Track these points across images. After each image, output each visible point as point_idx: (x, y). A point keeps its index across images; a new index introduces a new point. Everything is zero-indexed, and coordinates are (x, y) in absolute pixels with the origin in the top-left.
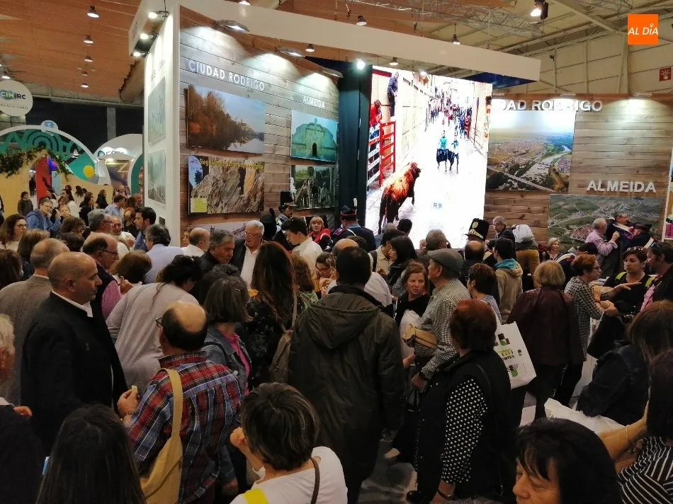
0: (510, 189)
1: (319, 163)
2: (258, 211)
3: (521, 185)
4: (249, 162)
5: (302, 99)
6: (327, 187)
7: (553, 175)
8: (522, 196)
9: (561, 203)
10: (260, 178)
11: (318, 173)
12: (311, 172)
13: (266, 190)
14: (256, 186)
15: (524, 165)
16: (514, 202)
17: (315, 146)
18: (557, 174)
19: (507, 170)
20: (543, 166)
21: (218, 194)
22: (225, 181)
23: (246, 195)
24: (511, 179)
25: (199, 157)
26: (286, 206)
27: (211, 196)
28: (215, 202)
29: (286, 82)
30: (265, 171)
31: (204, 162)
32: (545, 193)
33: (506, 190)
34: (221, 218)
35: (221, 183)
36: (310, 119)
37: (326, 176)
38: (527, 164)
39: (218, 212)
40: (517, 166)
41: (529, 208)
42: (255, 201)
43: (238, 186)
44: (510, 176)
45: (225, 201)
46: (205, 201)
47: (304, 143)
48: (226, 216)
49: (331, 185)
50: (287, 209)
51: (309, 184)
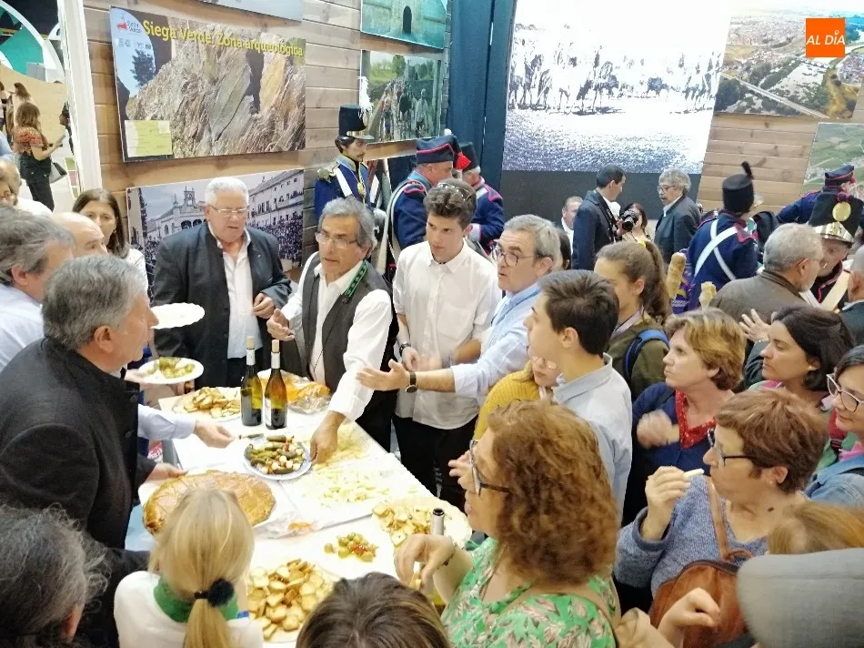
0: (747, 112)
1: (414, 49)
2: (292, 149)
3: (769, 104)
4: (270, 38)
7: (830, 86)
8: (767, 125)
9: (835, 140)
10: (295, 77)
11: (412, 70)
12: (399, 66)
13: (309, 104)
14: (288, 93)
15: (779, 66)
16: (752, 136)
17: (407, 12)
18: (838, 84)
19: (746, 75)
20: (814, 68)
21: (197, 113)
22: (214, 82)
23: (265, 112)
24: (752, 92)
25: (140, 16)
26: (352, 139)
27: (181, 118)
28: (191, 129)
30: (307, 61)
31: (157, 30)
32: (811, 119)
33: (740, 112)
34: (211, 168)
35: (204, 86)
37: (427, 77)
38: (785, 65)
39: (201, 154)
40: (767, 68)
41: (776, 147)
42: (286, 126)
43: (248, 93)
44: (750, 87)
45: (216, 129)
46: (165, 126)
47: (386, 4)
48: (222, 162)
49: (434, 95)
50: (353, 145)
51: (395, 91)
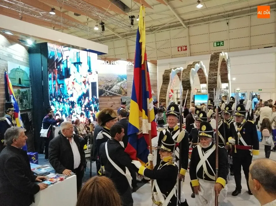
1: (22, 87)
3: (110, 94)
5: (12, 56)
6: (27, 99)
7: (121, 89)
8: (111, 98)
11: (22, 92)
12: (19, 92)
15: (110, 86)
16: (108, 101)
17: (20, 79)
18: (123, 89)
19: (104, 88)
20: (118, 86)
29: (3, 47)
32: (119, 96)
33: (105, 96)
36: (17, 66)
37: (26, 94)
38: (112, 85)
41: (114, 102)
44: (106, 90)
47: (14, 78)
49: (28, 98)
50: (10, 111)
51: (18, 98)
